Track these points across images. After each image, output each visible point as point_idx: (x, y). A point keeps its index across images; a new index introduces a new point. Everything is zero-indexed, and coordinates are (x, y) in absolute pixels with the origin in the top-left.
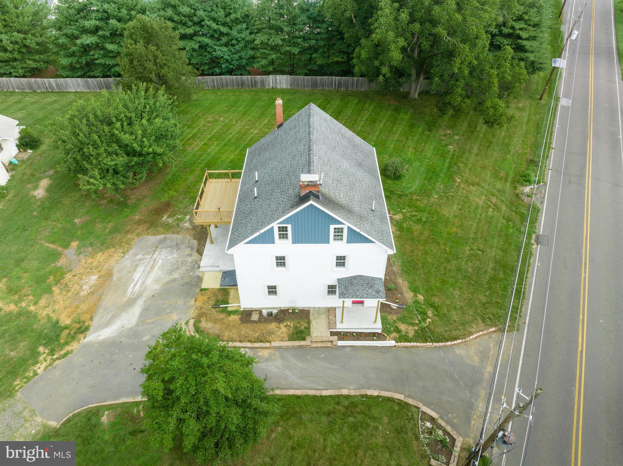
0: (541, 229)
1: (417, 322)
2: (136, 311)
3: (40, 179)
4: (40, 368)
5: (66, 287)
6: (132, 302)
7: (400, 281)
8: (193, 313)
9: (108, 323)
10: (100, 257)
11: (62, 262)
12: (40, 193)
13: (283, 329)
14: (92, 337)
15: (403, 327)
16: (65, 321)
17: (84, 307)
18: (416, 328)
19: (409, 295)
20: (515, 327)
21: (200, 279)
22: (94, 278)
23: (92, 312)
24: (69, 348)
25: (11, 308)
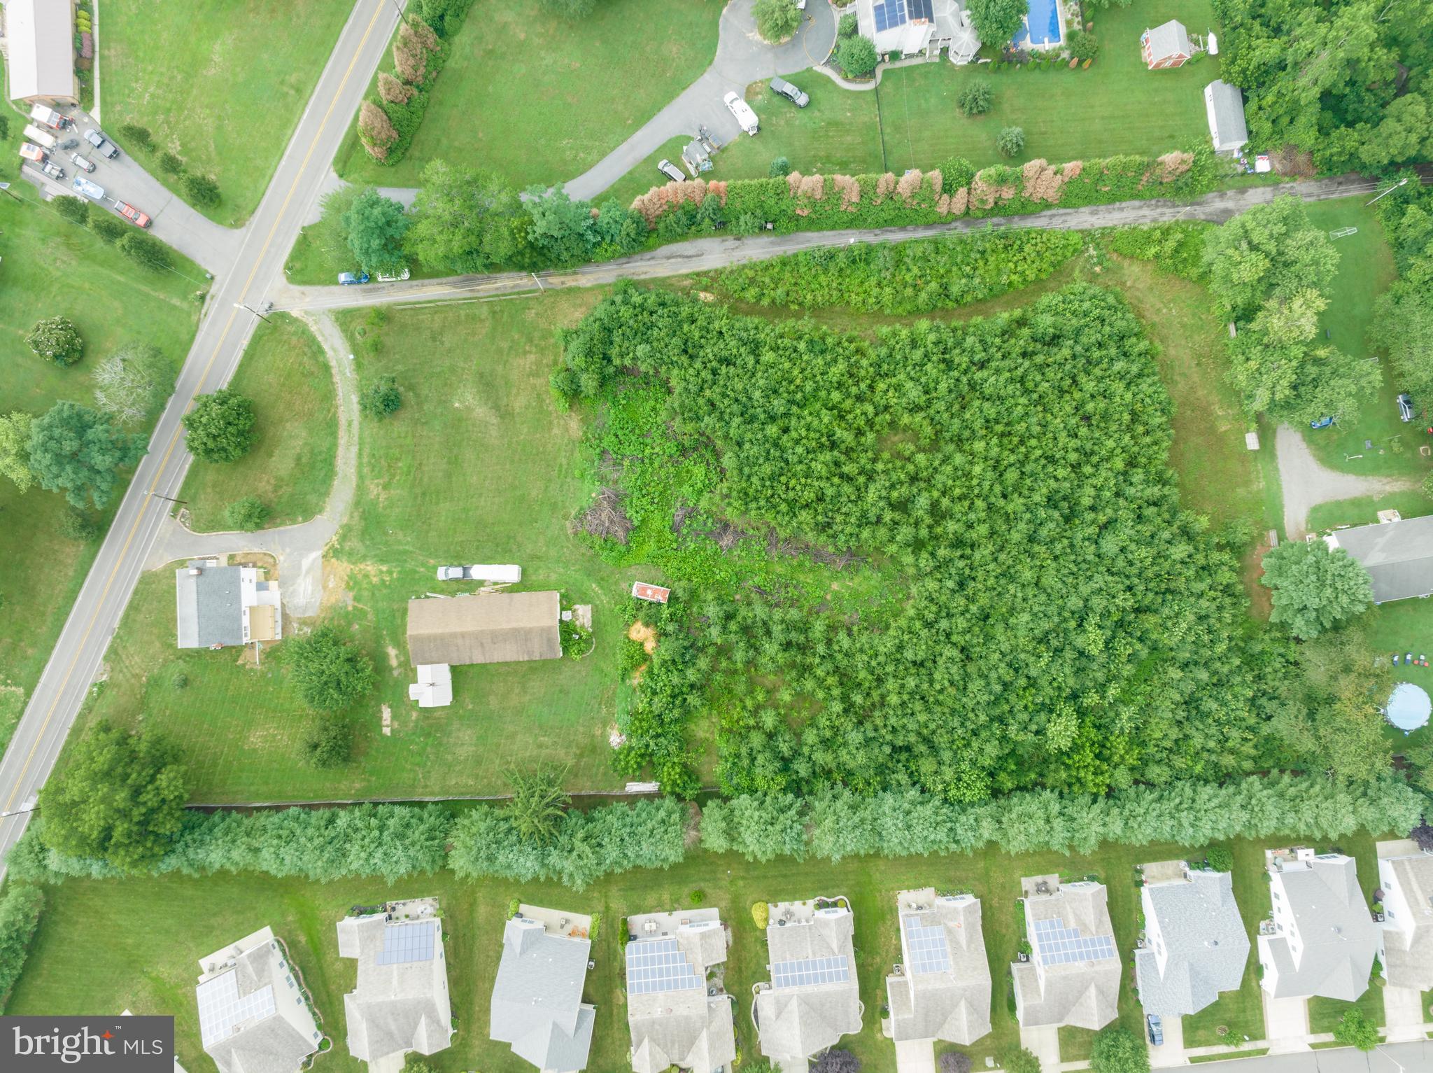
0: (110, 638)
2: (304, 568)
3: (400, 665)
4: (334, 538)
5: (342, 579)
6: (308, 572)
8: (279, 567)
9: (314, 560)
10: (333, 600)
11: (351, 594)
12: (392, 652)
13: (238, 559)
14: (317, 554)
16: (333, 560)
20: (143, 572)
21: (280, 586)
22: (331, 586)
23: (324, 568)
24: (326, 548)
25: (362, 566)
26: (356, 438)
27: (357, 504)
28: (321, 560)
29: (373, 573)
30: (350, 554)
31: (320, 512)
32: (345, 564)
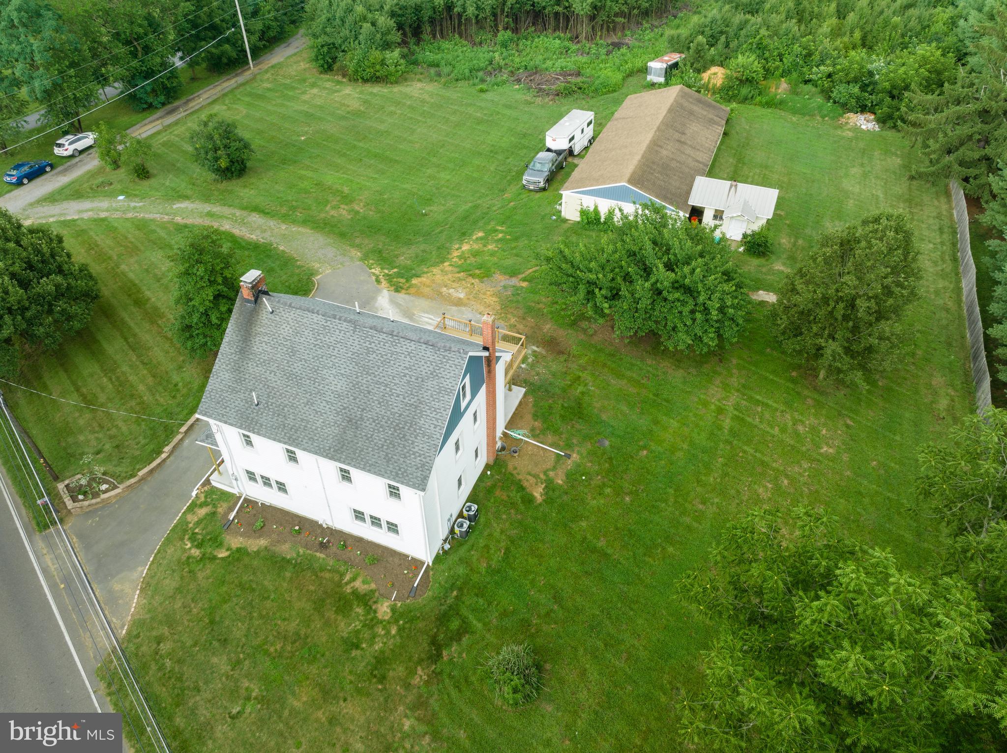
1: (197, 530)
5: (459, 280)
7: (263, 542)
9: (392, 301)
11: (499, 277)
14: (384, 296)
15: (202, 512)
17: (426, 290)
18: (191, 525)
19: (236, 542)
22: (462, 296)
23: (419, 294)
24: (384, 283)
25: (456, 254)
26: (238, 213)
27: (342, 235)
28: (401, 297)
29: (476, 247)
30: (423, 261)
31: (312, 273)
32: (436, 270)
